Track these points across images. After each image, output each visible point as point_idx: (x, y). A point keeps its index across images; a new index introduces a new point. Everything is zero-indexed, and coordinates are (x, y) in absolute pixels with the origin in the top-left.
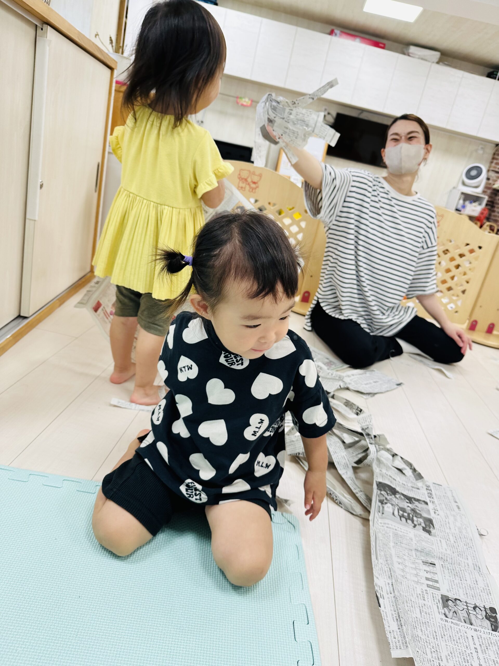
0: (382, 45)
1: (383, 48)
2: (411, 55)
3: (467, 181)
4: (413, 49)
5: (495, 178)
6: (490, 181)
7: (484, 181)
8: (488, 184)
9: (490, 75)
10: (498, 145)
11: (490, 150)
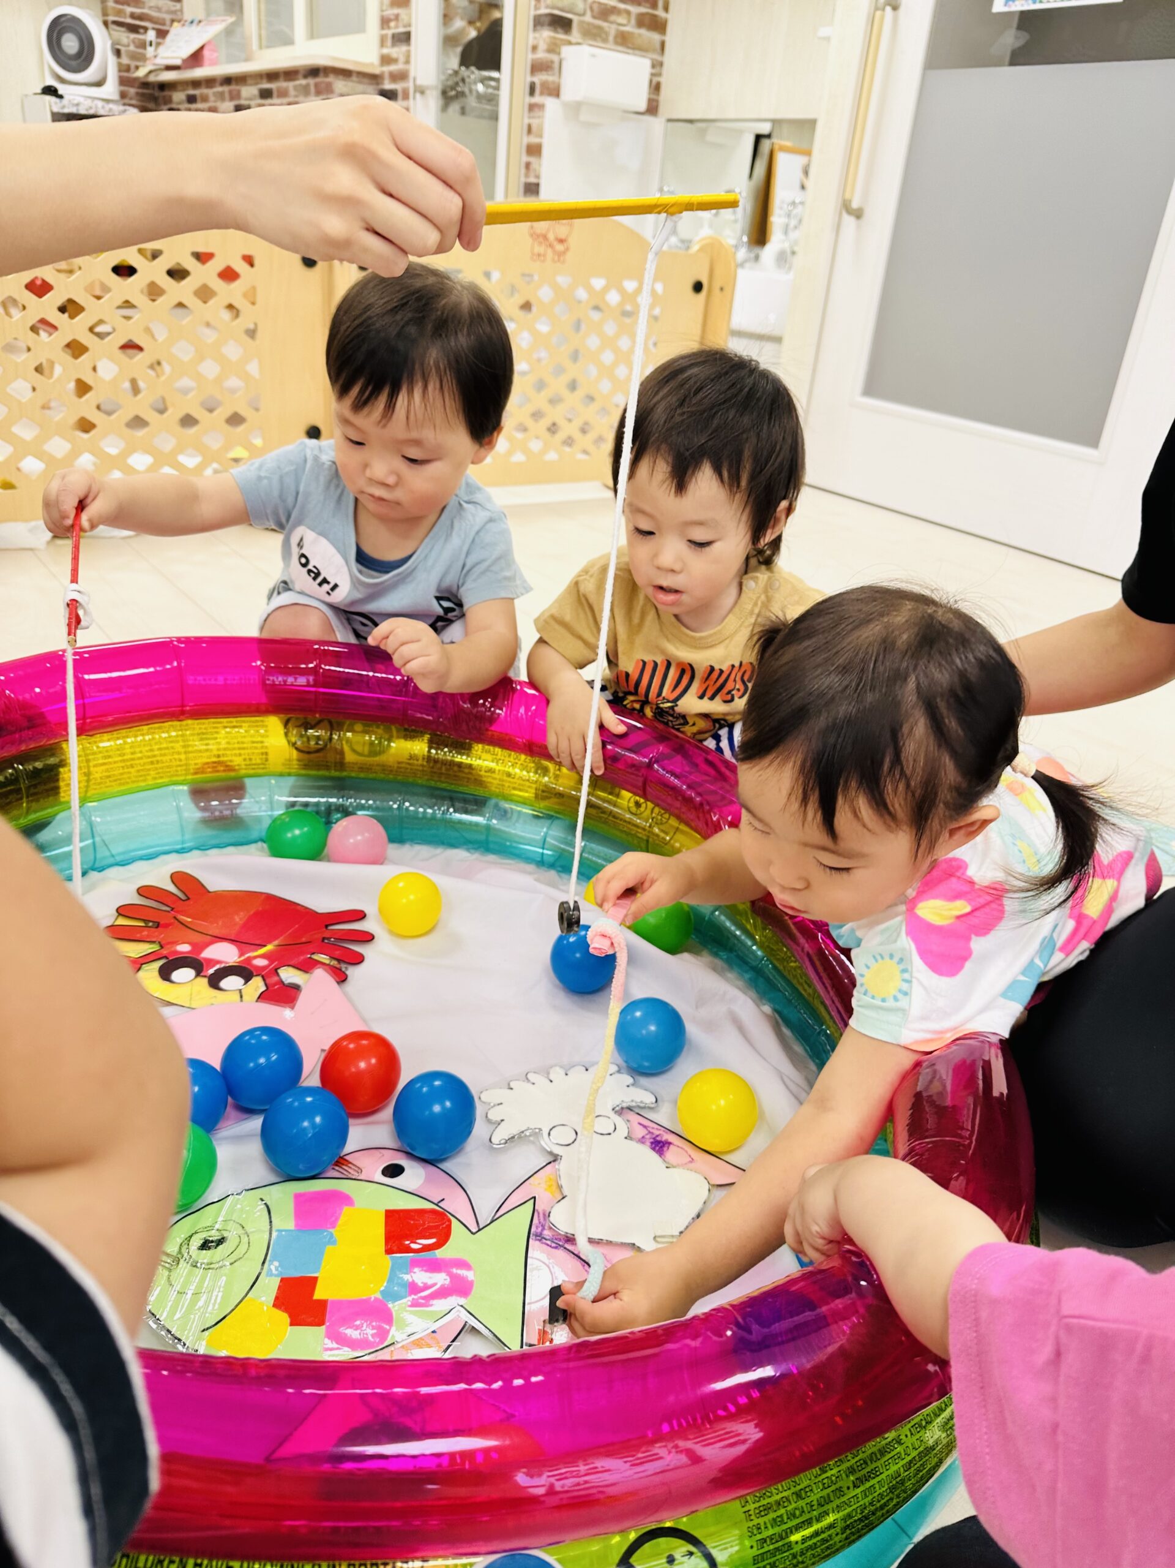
5: (132, 48)
6: (125, 60)
7: (112, 61)
8: (124, 69)
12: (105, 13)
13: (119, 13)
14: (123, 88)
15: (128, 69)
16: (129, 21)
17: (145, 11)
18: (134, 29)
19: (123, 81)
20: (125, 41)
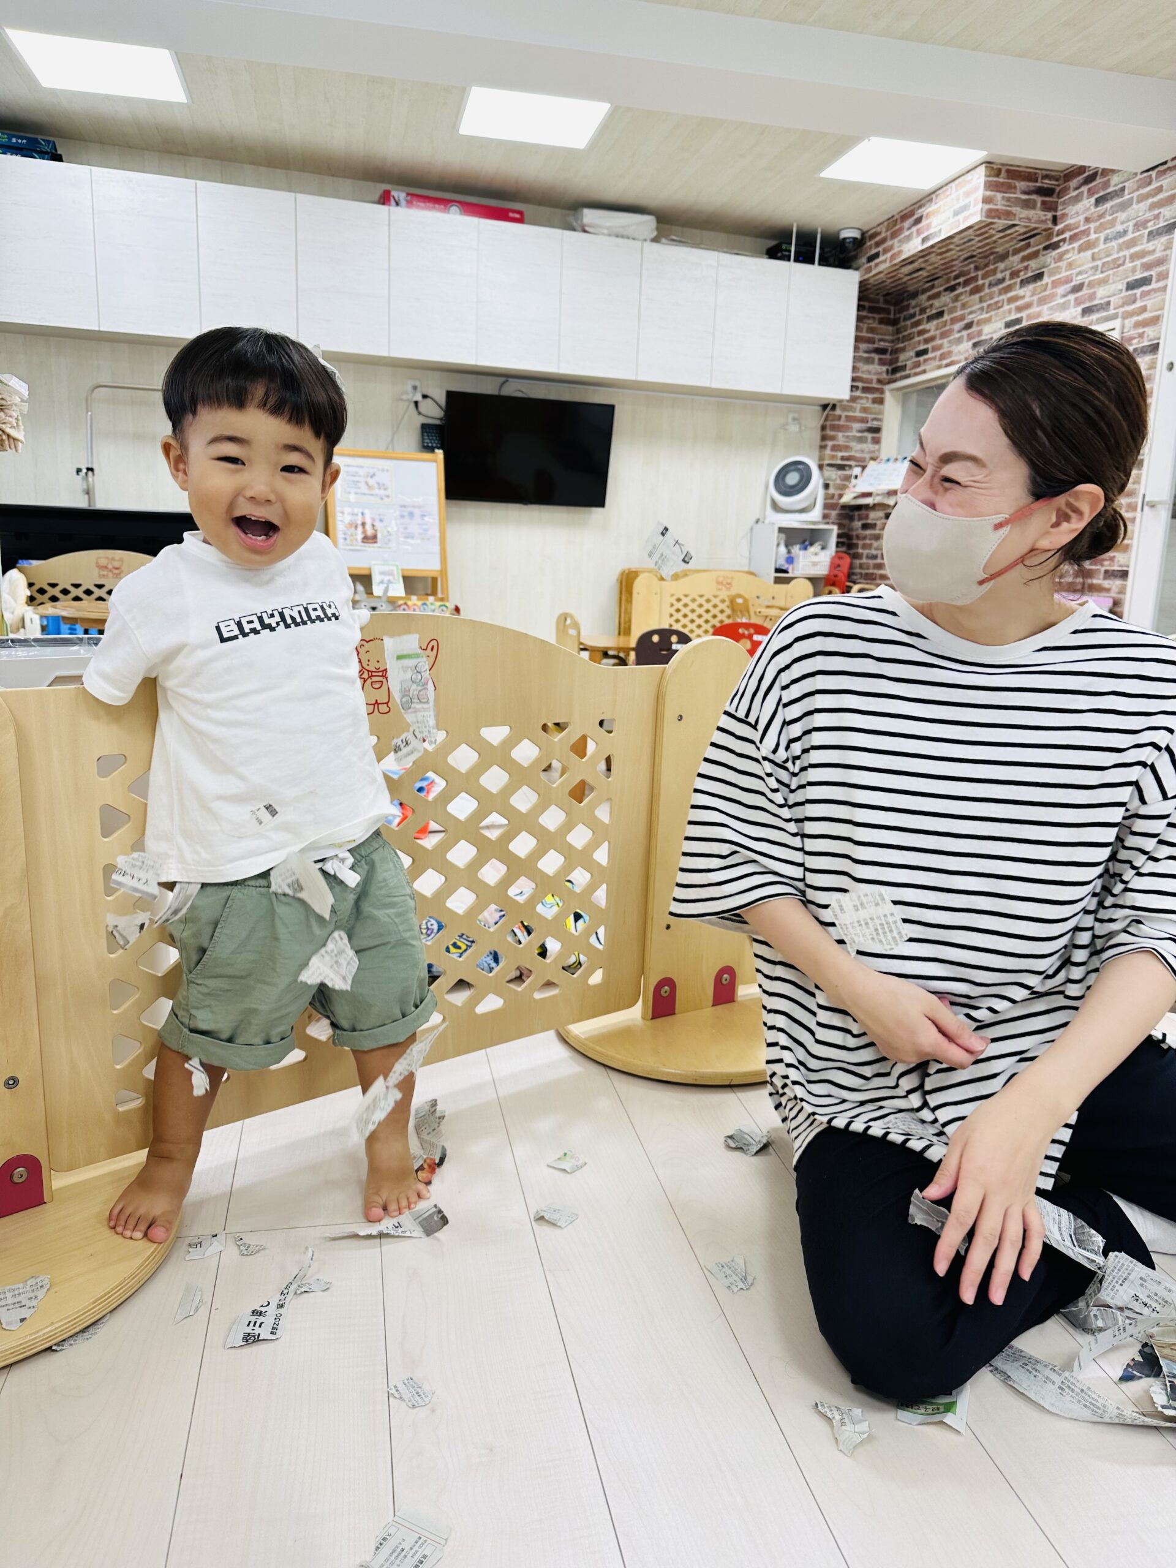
0: (517, 216)
1: (520, 221)
2: (587, 229)
3: (782, 500)
4: (589, 216)
5: (838, 481)
6: (831, 491)
7: (821, 493)
8: (827, 497)
9: (775, 253)
10: (827, 407)
11: (813, 420)
12: (821, 458)
13: (833, 457)
14: (826, 511)
15: (833, 496)
16: (839, 462)
17: (853, 454)
18: (841, 467)
19: (826, 506)
20: (834, 477)
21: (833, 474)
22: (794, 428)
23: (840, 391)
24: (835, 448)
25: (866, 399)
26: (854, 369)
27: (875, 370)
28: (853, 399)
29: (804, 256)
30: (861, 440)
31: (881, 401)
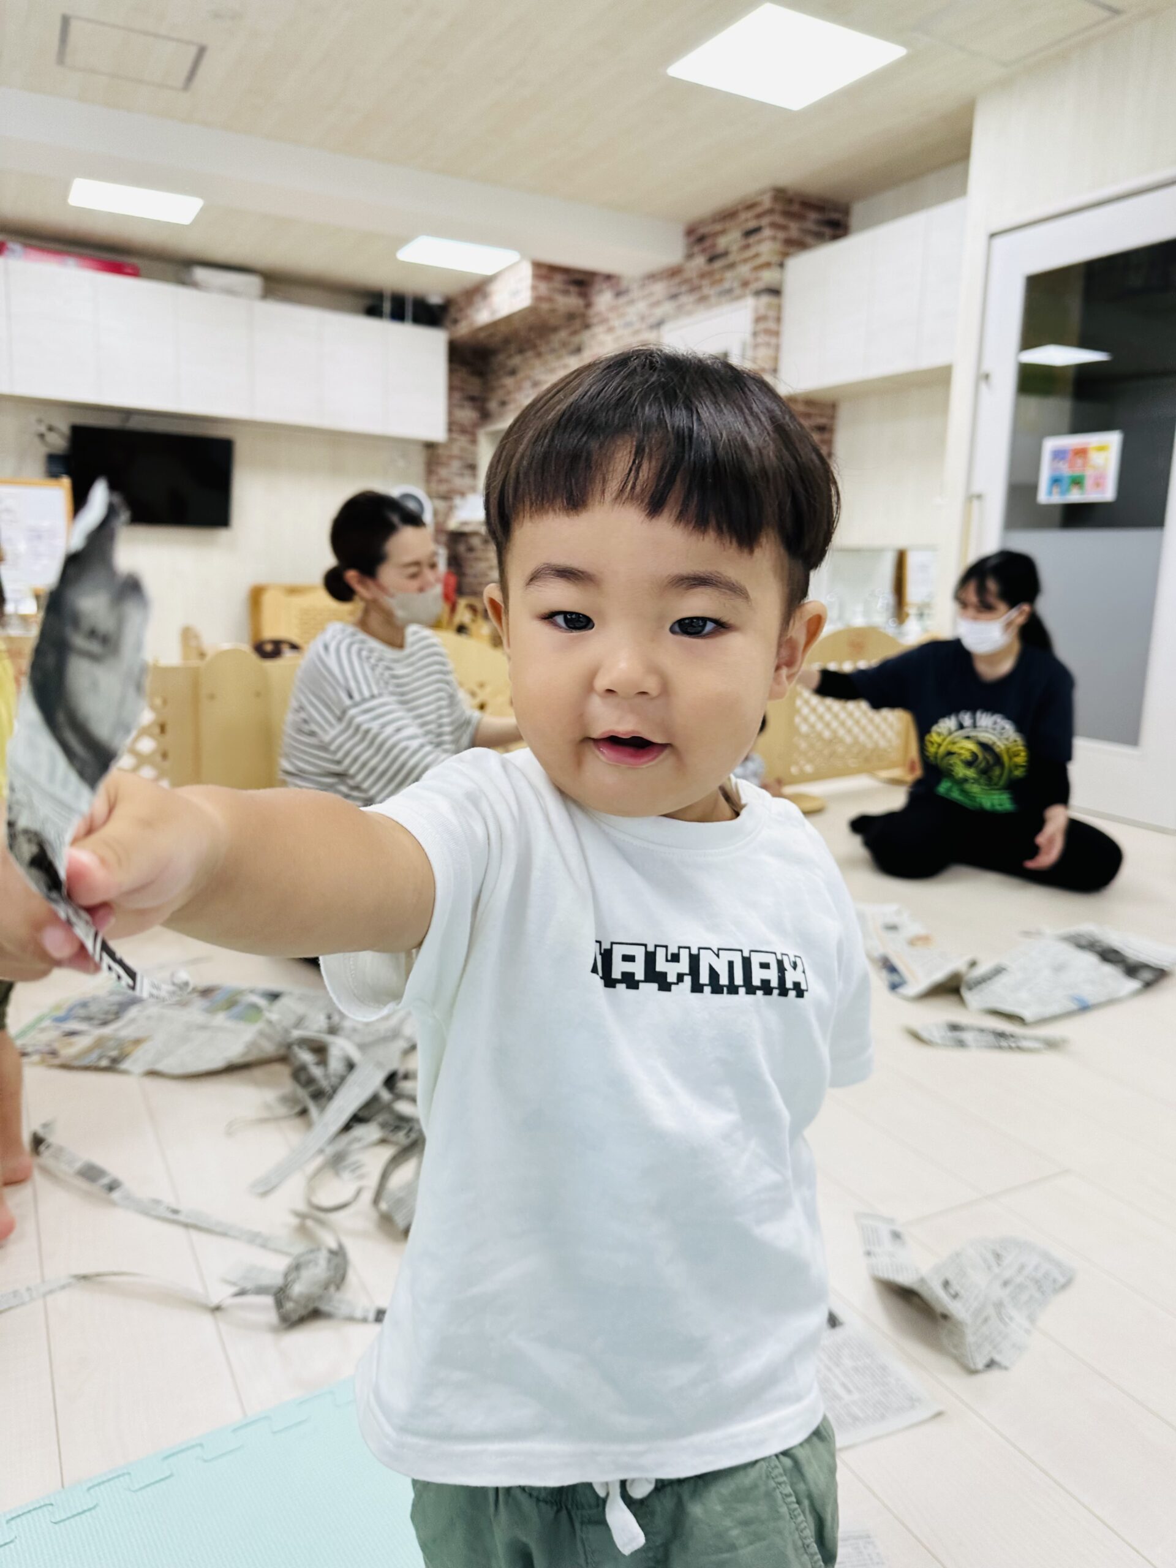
0: (132, 270)
1: (134, 275)
2: (199, 285)
4: (201, 274)
5: (445, 510)
9: (373, 311)
10: (430, 446)
11: (419, 459)
12: (429, 490)
15: (442, 523)
16: (443, 493)
17: (454, 486)
18: (446, 498)
21: (441, 505)
22: (401, 463)
23: (438, 433)
24: (441, 481)
25: (462, 441)
26: (450, 413)
27: (467, 415)
28: (451, 440)
29: (398, 315)
30: (462, 475)
31: (474, 441)
